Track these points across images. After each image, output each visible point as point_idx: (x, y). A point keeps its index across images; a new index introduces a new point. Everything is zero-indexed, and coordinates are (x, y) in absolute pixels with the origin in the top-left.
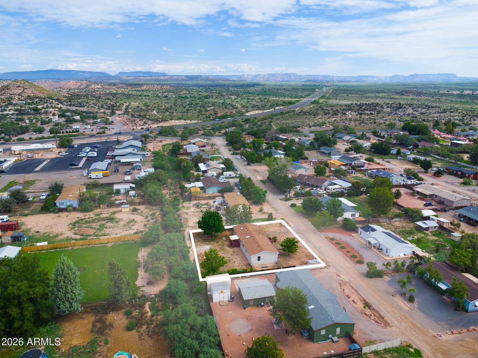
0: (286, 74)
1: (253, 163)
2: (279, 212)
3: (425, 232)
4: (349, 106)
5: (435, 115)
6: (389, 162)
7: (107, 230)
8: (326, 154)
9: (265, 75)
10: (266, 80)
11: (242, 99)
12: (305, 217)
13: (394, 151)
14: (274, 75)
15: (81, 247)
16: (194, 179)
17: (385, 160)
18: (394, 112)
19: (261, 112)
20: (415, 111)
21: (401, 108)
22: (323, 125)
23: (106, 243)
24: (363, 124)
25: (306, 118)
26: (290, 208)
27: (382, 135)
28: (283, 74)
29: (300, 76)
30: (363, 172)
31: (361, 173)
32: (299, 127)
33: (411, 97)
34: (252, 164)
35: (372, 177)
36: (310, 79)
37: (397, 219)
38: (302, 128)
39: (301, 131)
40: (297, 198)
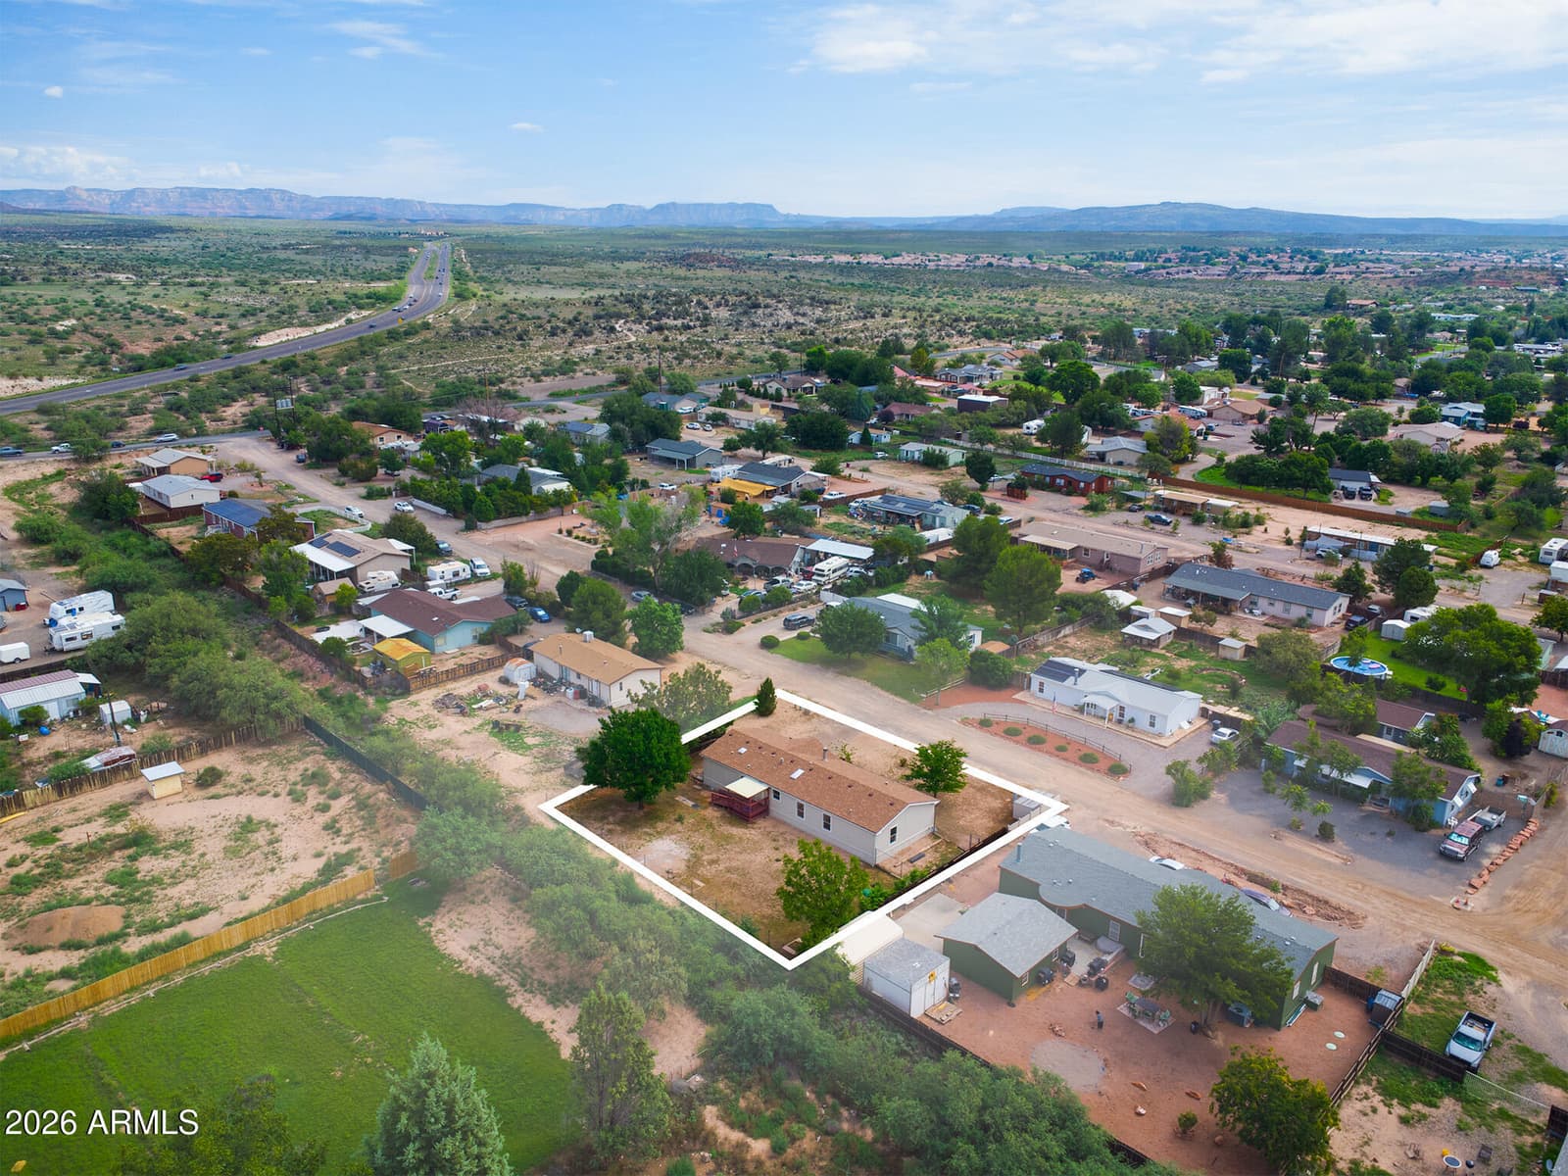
0: (251, 191)
1: (487, 520)
2: (748, 672)
3: (1154, 650)
4: (596, 304)
5: (852, 325)
6: (865, 470)
7: (173, 892)
8: (681, 462)
9: (165, 192)
10: (175, 211)
11: (164, 283)
12: (841, 673)
13: (855, 438)
14: (202, 194)
15: (134, 999)
16: (327, 610)
17: (852, 464)
18: (745, 320)
19: (305, 333)
20: (798, 314)
21: (757, 306)
22: (574, 371)
23: (240, 948)
24: (688, 362)
25: (500, 347)
26: (764, 652)
27: (771, 391)
28: (240, 192)
29: (306, 199)
30: (838, 507)
31: (836, 512)
32: (502, 381)
33: (719, 273)
34: (483, 525)
35: (874, 518)
36: (344, 210)
37: (1067, 630)
38: (514, 383)
39: (523, 394)
40: (753, 618)
